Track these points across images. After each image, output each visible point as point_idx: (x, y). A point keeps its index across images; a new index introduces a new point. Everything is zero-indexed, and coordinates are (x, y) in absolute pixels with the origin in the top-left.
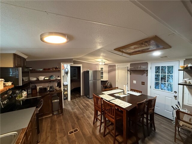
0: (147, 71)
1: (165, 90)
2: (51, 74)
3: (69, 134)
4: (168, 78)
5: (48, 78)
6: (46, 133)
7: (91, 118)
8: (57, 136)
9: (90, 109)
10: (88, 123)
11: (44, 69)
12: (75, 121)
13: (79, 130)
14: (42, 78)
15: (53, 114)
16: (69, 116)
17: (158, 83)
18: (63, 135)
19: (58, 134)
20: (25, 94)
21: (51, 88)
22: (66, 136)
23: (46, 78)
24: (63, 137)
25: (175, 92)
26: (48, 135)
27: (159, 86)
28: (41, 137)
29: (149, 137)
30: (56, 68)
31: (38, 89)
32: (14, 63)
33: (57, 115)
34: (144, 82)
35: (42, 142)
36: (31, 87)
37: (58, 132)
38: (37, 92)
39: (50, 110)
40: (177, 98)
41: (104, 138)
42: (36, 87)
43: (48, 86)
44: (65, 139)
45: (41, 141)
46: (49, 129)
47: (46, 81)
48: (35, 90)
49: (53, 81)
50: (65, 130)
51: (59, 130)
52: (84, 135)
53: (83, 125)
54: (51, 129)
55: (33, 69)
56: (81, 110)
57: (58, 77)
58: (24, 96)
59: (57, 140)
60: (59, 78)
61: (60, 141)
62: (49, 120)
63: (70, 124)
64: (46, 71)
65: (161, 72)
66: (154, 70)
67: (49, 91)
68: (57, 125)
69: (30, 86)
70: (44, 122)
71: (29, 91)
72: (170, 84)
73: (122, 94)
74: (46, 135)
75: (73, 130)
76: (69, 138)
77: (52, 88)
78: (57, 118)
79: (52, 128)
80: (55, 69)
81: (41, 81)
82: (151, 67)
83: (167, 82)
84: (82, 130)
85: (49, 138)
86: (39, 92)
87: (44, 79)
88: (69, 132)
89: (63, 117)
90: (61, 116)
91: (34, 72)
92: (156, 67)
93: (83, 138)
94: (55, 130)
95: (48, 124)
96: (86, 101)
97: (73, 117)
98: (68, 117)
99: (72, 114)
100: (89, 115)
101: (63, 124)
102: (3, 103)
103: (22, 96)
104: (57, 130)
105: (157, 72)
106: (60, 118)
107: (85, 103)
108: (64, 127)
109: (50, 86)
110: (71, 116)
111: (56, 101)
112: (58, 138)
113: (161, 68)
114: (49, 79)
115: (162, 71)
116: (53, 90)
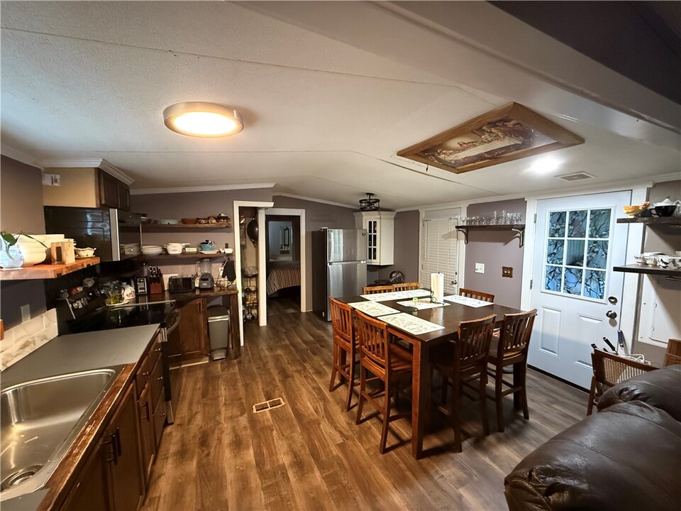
0: (523, 228)
1: (580, 294)
2: (202, 237)
3: (255, 411)
4: (591, 250)
5: (195, 250)
6: (191, 404)
7: (326, 374)
8: (219, 413)
9: (325, 351)
10: (314, 388)
11: (184, 221)
12: (274, 379)
13: (283, 404)
14: (175, 249)
15: (211, 359)
16: (259, 368)
17: (557, 270)
18: (239, 413)
19: (223, 409)
20: (128, 292)
21: (203, 279)
22: (246, 415)
23: (187, 250)
24: (237, 417)
25: (613, 300)
26: (195, 408)
27: (560, 280)
28: (177, 412)
29: (501, 434)
30: (218, 218)
31: (166, 282)
32: (99, 197)
33: (222, 363)
34: (511, 269)
35: (179, 425)
36: (146, 274)
37: (225, 404)
38: (164, 291)
39: (203, 346)
40: (617, 319)
41: (356, 427)
42: (160, 275)
43: (197, 274)
44: (243, 420)
45: (177, 422)
46: (198, 395)
47: (190, 256)
48: (159, 283)
49: (212, 259)
50: (244, 401)
51: (226, 400)
52: (299, 415)
53: (299, 390)
54: (204, 395)
55: (149, 221)
56: (297, 351)
57: (227, 247)
58: (126, 298)
59: (220, 423)
60: (229, 251)
61: (229, 424)
62: (200, 374)
63: (260, 387)
64: (187, 227)
65: (569, 230)
66: (546, 224)
67: (199, 288)
68: (223, 388)
69: (142, 271)
70: (184, 380)
71: (140, 285)
72: (597, 272)
73: (426, 302)
74: (190, 409)
75: (268, 402)
76: (253, 421)
77: (207, 280)
78: (222, 370)
79: (208, 394)
80: (214, 221)
81: (175, 256)
82: (536, 215)
83: (588, 265)
84: (293, 403)
85: (199, 418)
86: (169, 290)
87: (183, 253)
88: (254, 407)
89: (239, 369)
90: (235, 365)
91: (154, 228)
92: (553, 214)
93: (295, 422)
94: (216, 399)
95: (196, 384)
96: (315, 329)
97: (272, 370)
98: (255, 369)
99: (267, 362)
100: (320, 366)
101: (240, 384)
102: (74, 305)
103: (121, 298)
104: (222, 400)
105: (557, 231)
106: (231, 371)
107: (311, 335)
108: (242, 392)
109: (203, 275)
110: (264, 366)
111: (219, 318)
112: (223, 417)
113: (571, 218)
114: (197, 252)
115: (572, 227)
116: (209, 287)
